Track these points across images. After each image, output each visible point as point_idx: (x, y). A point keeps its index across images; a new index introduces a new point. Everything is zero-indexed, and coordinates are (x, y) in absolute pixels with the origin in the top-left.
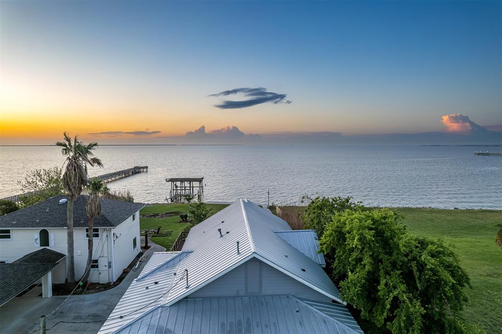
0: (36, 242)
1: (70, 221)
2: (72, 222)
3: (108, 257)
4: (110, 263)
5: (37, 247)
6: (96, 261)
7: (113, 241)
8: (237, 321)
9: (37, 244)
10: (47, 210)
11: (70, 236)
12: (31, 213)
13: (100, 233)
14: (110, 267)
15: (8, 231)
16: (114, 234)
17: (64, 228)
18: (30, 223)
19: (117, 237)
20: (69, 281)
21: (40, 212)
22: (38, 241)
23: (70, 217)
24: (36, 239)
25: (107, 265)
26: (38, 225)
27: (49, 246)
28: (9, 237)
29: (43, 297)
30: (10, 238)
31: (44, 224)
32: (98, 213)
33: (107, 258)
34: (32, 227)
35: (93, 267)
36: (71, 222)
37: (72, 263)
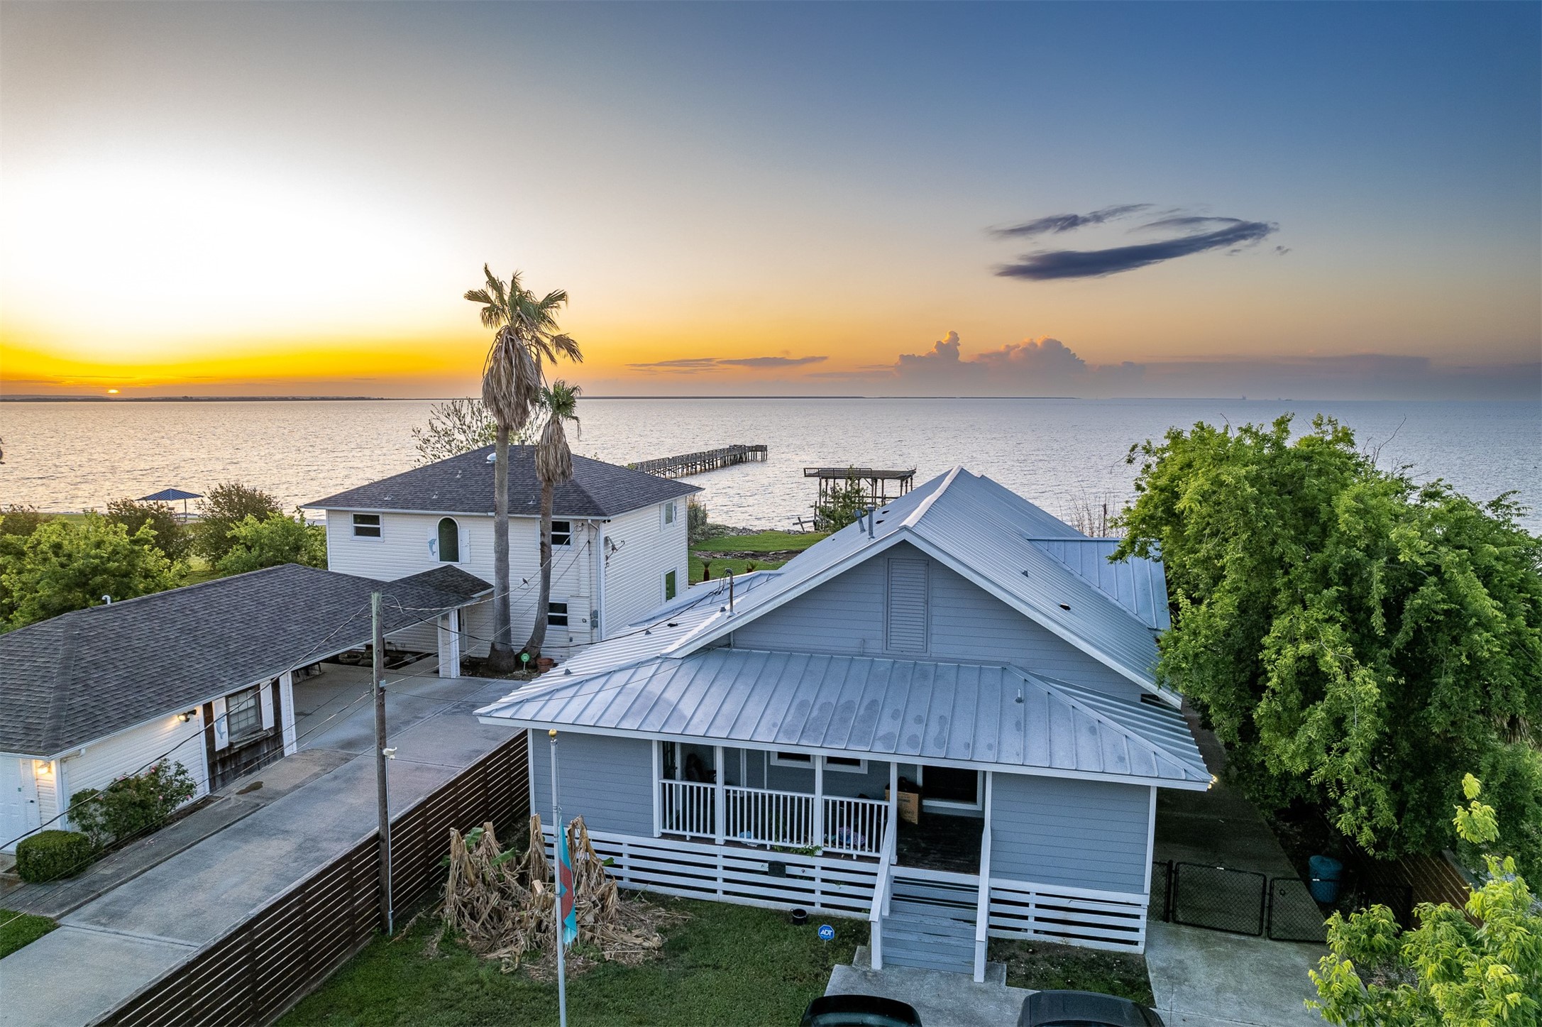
0: (431, 547)
1: (501, 493)
2: (506, 497)
3: (590, 597)
4: (594, 615)
5: (433, 562)
6: (563, 608)
7: (603, 557)
8: (842, 701)
9: (433, 553)
10: (458, 476)
11: (502, 533)
12: (423, 480)
13: (572, 534)
14: (594, 625)
15: (375, 519)
16: (606, 539)
17: (490, 514)
18: (419, 502)
19: (614, 548)
20: (498, 647)
21: (442, 480)
22: (436, 547)
23: (501, 483)
24: (432, 543)
25: (588, 618)
26: (436, 505)
27: (456, 560)
28: (376, 533)
29: (441, 674)
30: (379, 536)
31: (446, 505)
32: (563, 473)
33: (586, 602)
34: (422, 509)
35: (553, 621)
36: (502, 498)
37: (505, 602)
